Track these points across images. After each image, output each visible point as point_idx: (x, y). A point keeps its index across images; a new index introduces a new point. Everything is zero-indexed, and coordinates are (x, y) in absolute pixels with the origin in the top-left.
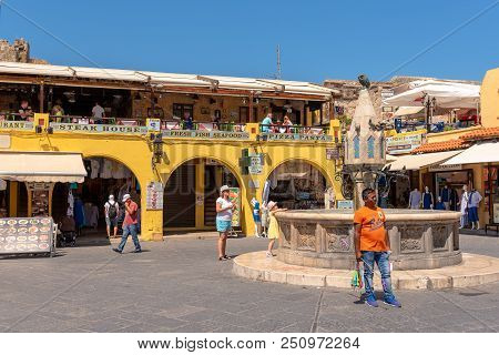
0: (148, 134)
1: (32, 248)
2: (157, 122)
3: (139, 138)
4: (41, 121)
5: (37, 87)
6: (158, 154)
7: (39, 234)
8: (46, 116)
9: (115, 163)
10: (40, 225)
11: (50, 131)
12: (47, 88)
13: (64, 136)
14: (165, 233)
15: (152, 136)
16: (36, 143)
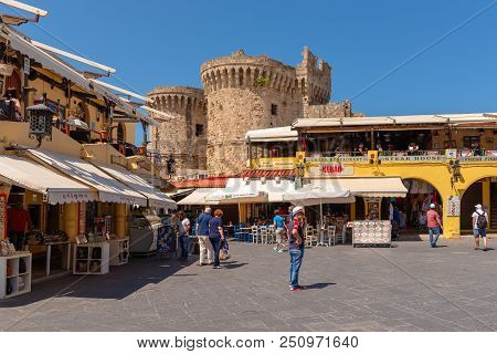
0: (448, 161)
1: (378, 241)
2: (455, 151)
3: (441, 164)
4: (372, 156)
5: (369, 133)
6: (457, 176)
7: (382, 231)
8: (375, 152)
9: (421, 182)
10: (382, 226)
11: (380, 162)
12: (375, 133)
13: (388, 165)
14: (462, 234)
15: (451, 163)
16: (369, 171)
